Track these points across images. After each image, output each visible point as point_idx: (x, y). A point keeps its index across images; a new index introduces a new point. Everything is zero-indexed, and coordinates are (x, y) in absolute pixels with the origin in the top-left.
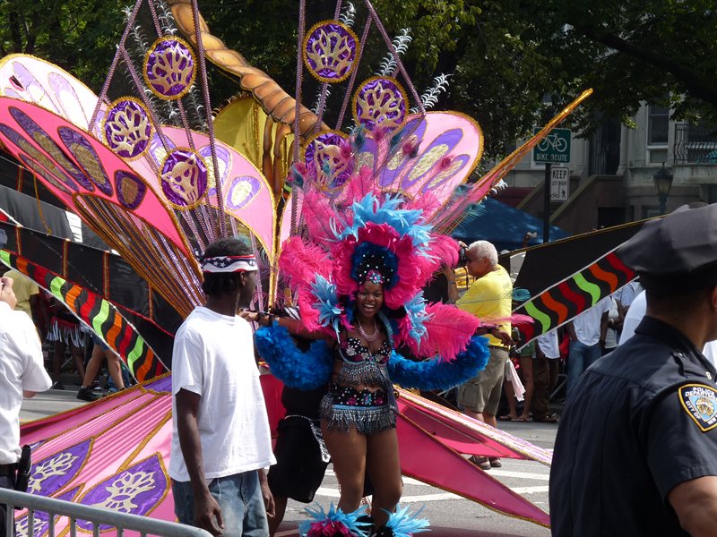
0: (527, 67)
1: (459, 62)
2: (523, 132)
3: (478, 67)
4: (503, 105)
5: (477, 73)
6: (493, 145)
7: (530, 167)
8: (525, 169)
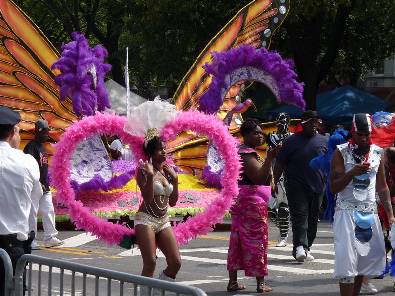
0: (392, 15)
1: (351, 12)
2: (389, 55)
3: (362, 16)
4: (377, 39)
5: (362, 19)
6: (371, 62)
7: (393, 75)
8: (389, 76)
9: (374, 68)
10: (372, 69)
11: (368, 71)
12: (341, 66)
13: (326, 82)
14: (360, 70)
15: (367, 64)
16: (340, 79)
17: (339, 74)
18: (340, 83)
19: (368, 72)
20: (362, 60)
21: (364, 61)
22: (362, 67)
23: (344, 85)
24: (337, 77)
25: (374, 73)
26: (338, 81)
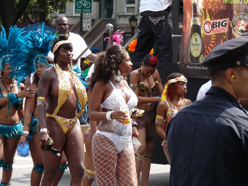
6: (56, 4)
7: (72, 15)
8: (70, 16)
9: (58, 9)
10: (57, 10)
11: (54, 11)
12: (33, 8)
13: (21, 20)
14: (48, 10)
15: (53, 6)
16: (32, 17)
17: (31, 13)
18: (32, 20)
19: (54, 13)
20: (49, 3)
21: (50, 4)
22: (49, 8)
23: (36, 22)
24: (30, 16)
25: (58, 13)
26: (31, 19)
